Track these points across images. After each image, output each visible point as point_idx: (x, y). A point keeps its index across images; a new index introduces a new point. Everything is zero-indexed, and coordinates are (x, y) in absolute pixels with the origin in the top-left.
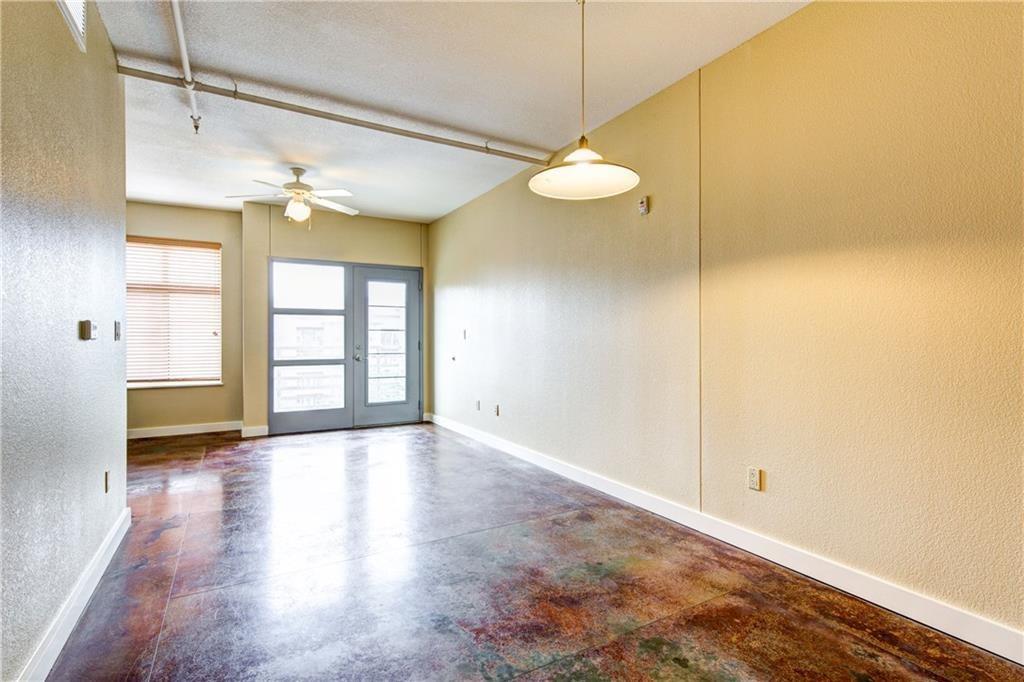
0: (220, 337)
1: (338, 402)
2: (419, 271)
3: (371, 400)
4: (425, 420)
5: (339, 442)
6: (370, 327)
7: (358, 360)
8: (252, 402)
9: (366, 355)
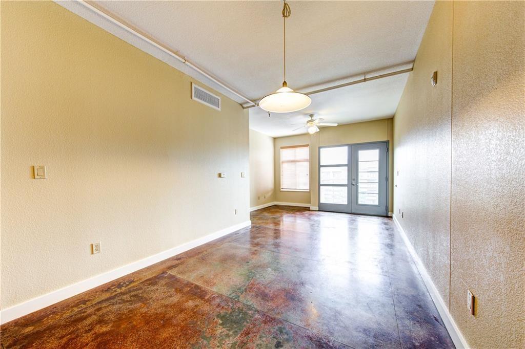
0: (308, 176)
1: (345, 202)
2: (387, 143)
3: (360, 202)
4: (389, 215)
5: (344, 218)
6: (359, 171)
7: (353, 185)
8: (314, 199)
9: (357, 182)
